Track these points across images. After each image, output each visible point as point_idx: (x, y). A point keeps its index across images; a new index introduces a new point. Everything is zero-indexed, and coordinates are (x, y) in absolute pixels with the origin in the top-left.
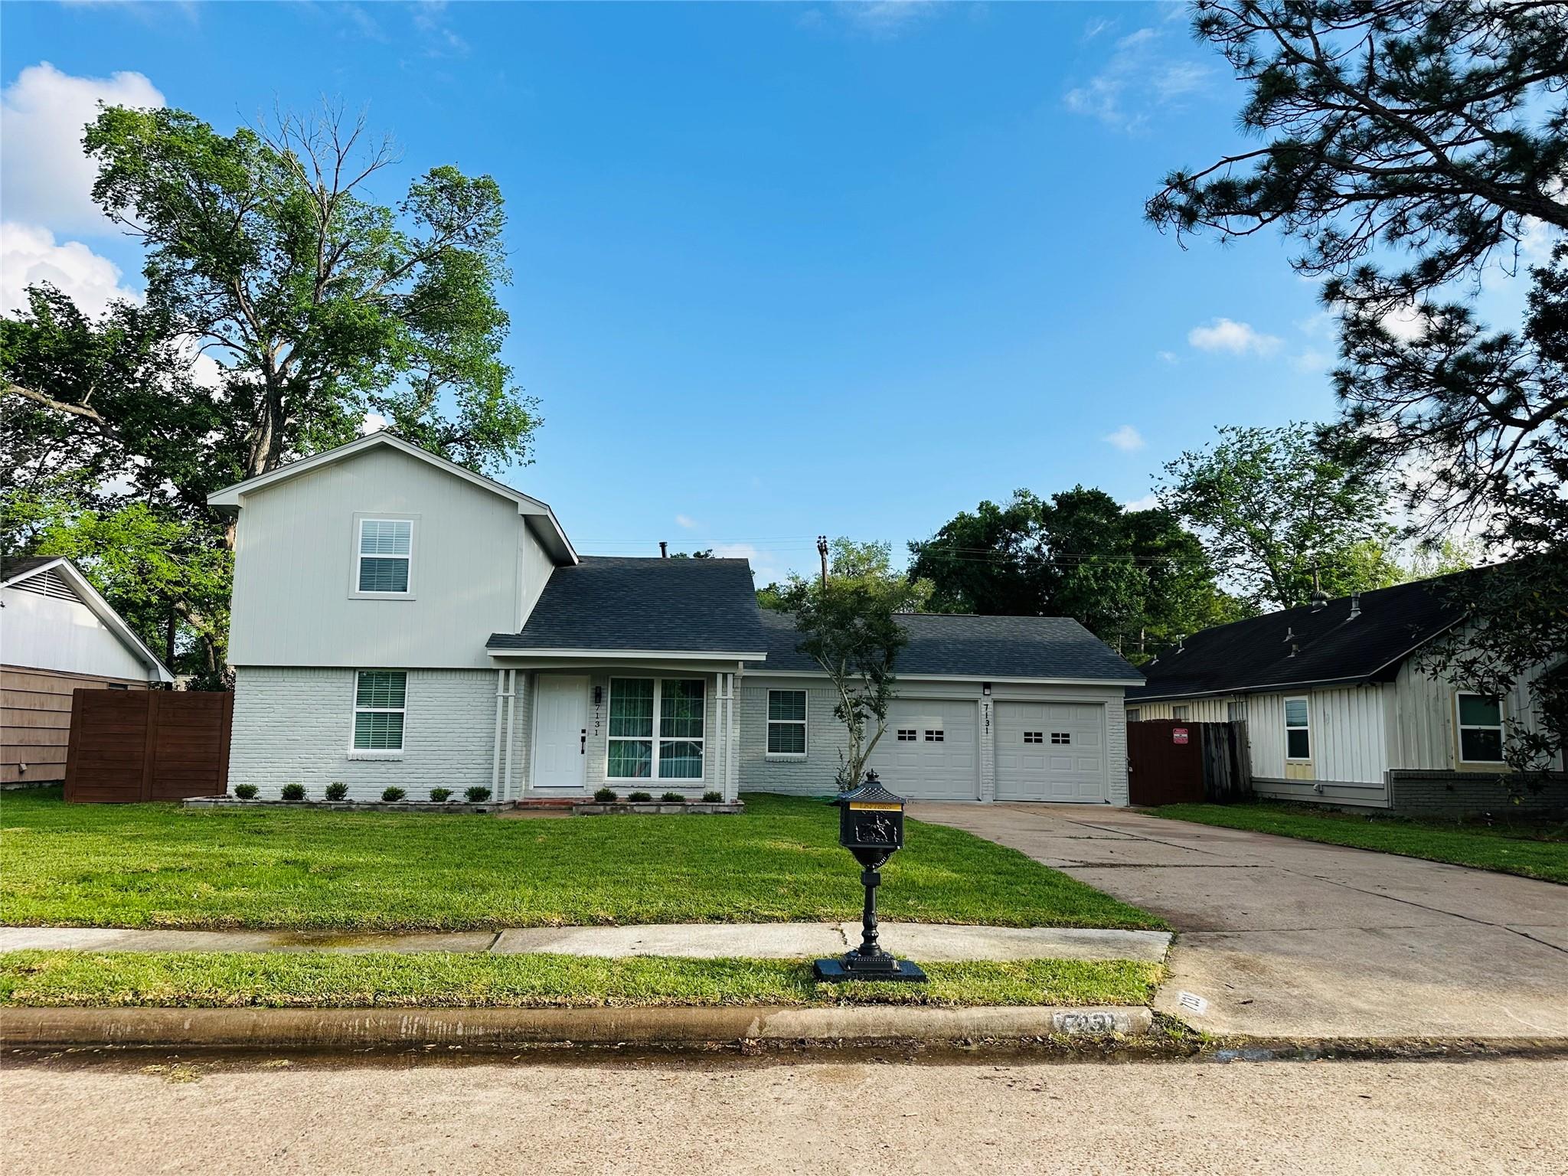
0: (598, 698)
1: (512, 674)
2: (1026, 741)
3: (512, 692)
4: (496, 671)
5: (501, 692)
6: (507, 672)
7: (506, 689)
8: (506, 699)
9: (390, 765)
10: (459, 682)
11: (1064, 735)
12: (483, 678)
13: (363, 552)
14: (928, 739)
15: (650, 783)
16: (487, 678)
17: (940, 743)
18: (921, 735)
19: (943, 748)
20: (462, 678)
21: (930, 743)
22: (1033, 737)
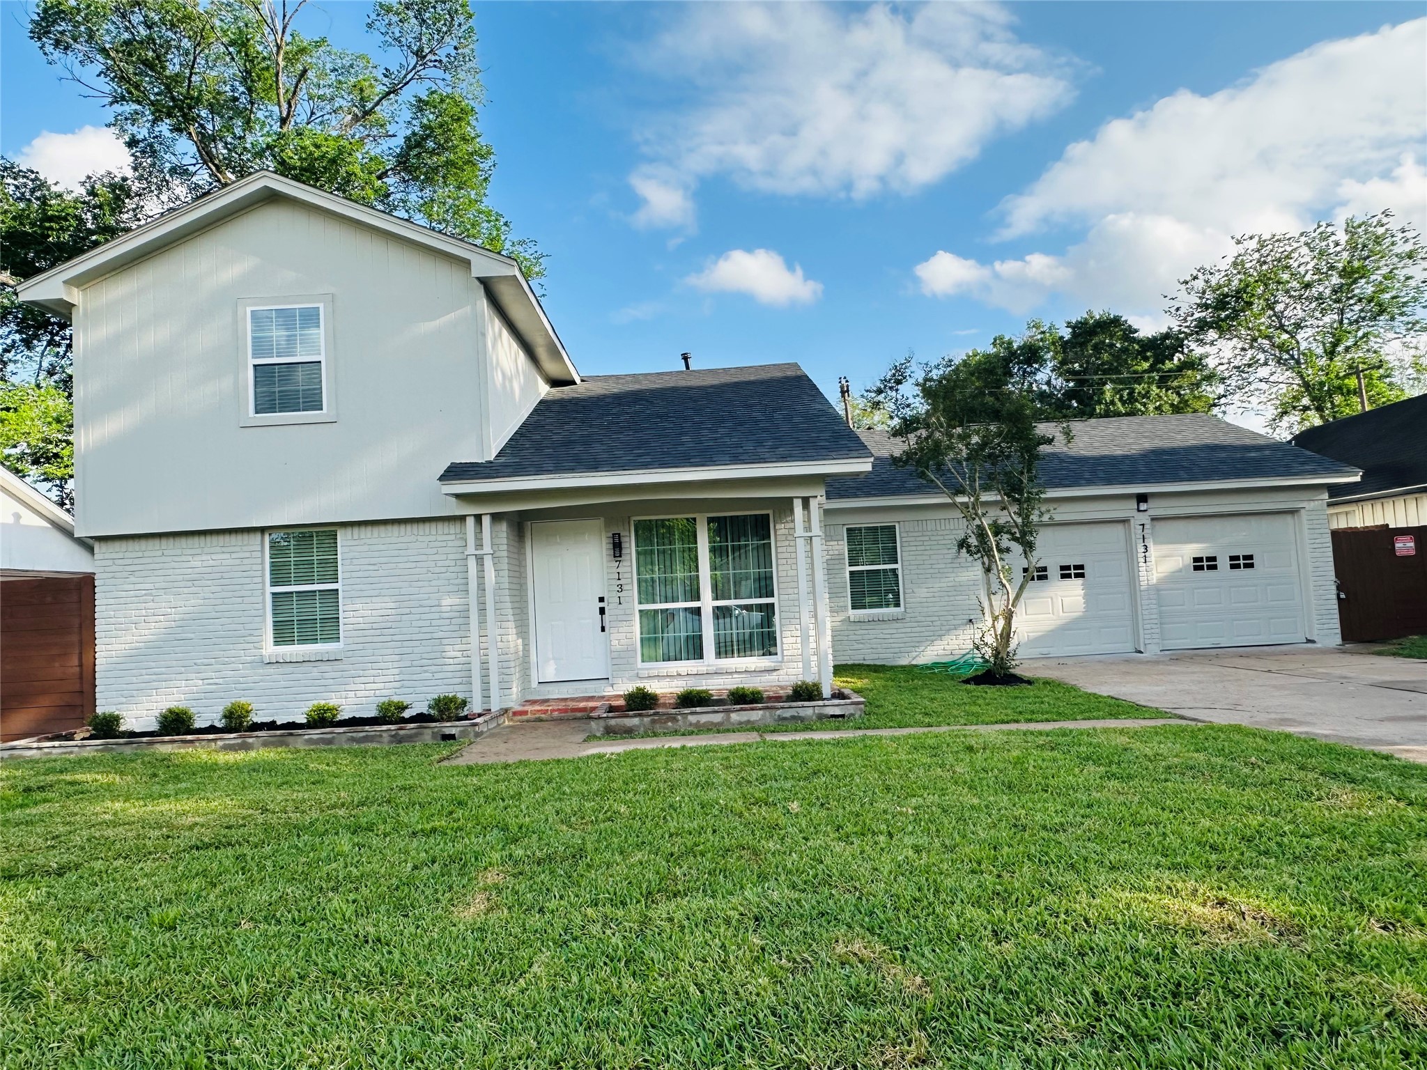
0: (617, 548)
1: (486, 521)
2: (1196, 568)
3: (487, 549)
4: (462, 518)
5: (471, 549)
6: (478, 518)
7: (479, 545)
8: (480, 560)
9: (324, 667)
10: (413, 538)
11: (1246, 557)
12: (446, 531)
13: (255, 356)
14: (1064, 576)
15: (704, 669)
16: (452, 531)
17: (1080, 581)
18: (1054, 572)
19: (1085, 587)
20: (416, 533)
21: (1067, 582)
22: (1205, 563)
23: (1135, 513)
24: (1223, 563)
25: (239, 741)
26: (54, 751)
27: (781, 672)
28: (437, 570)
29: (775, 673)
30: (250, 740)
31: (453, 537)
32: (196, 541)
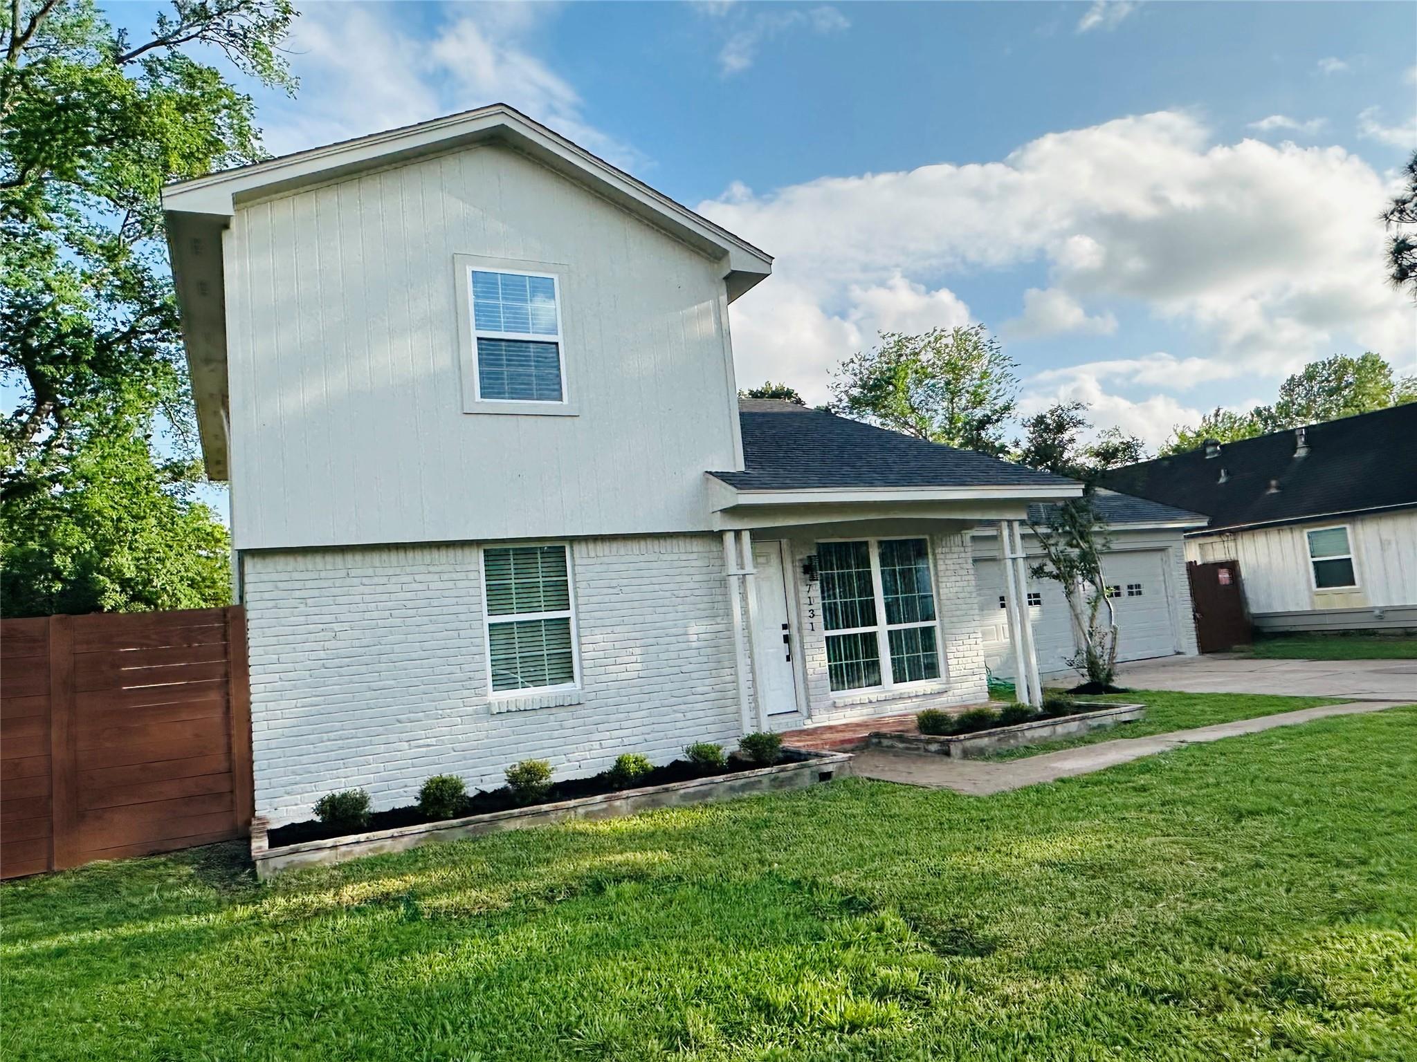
1: (746, 537)
3: (750, 566)
4: (718, 536)
5: (733, 569)
6: (738, 533)
7: (741, 563)
9: (562, 713)
10: (653, 557)
11: (1137, 586)
12: (689, 549)
13: (478, 327)
15: (882, 697)
16: (695, 549)
20: (657, 550)
24: (1125, 591)
25: (604, 806)
26: (357, 849)
27: (950, 693)
28: (682, 593)
29: (945, 695)
30: (618, 803)
31: (694, 556)
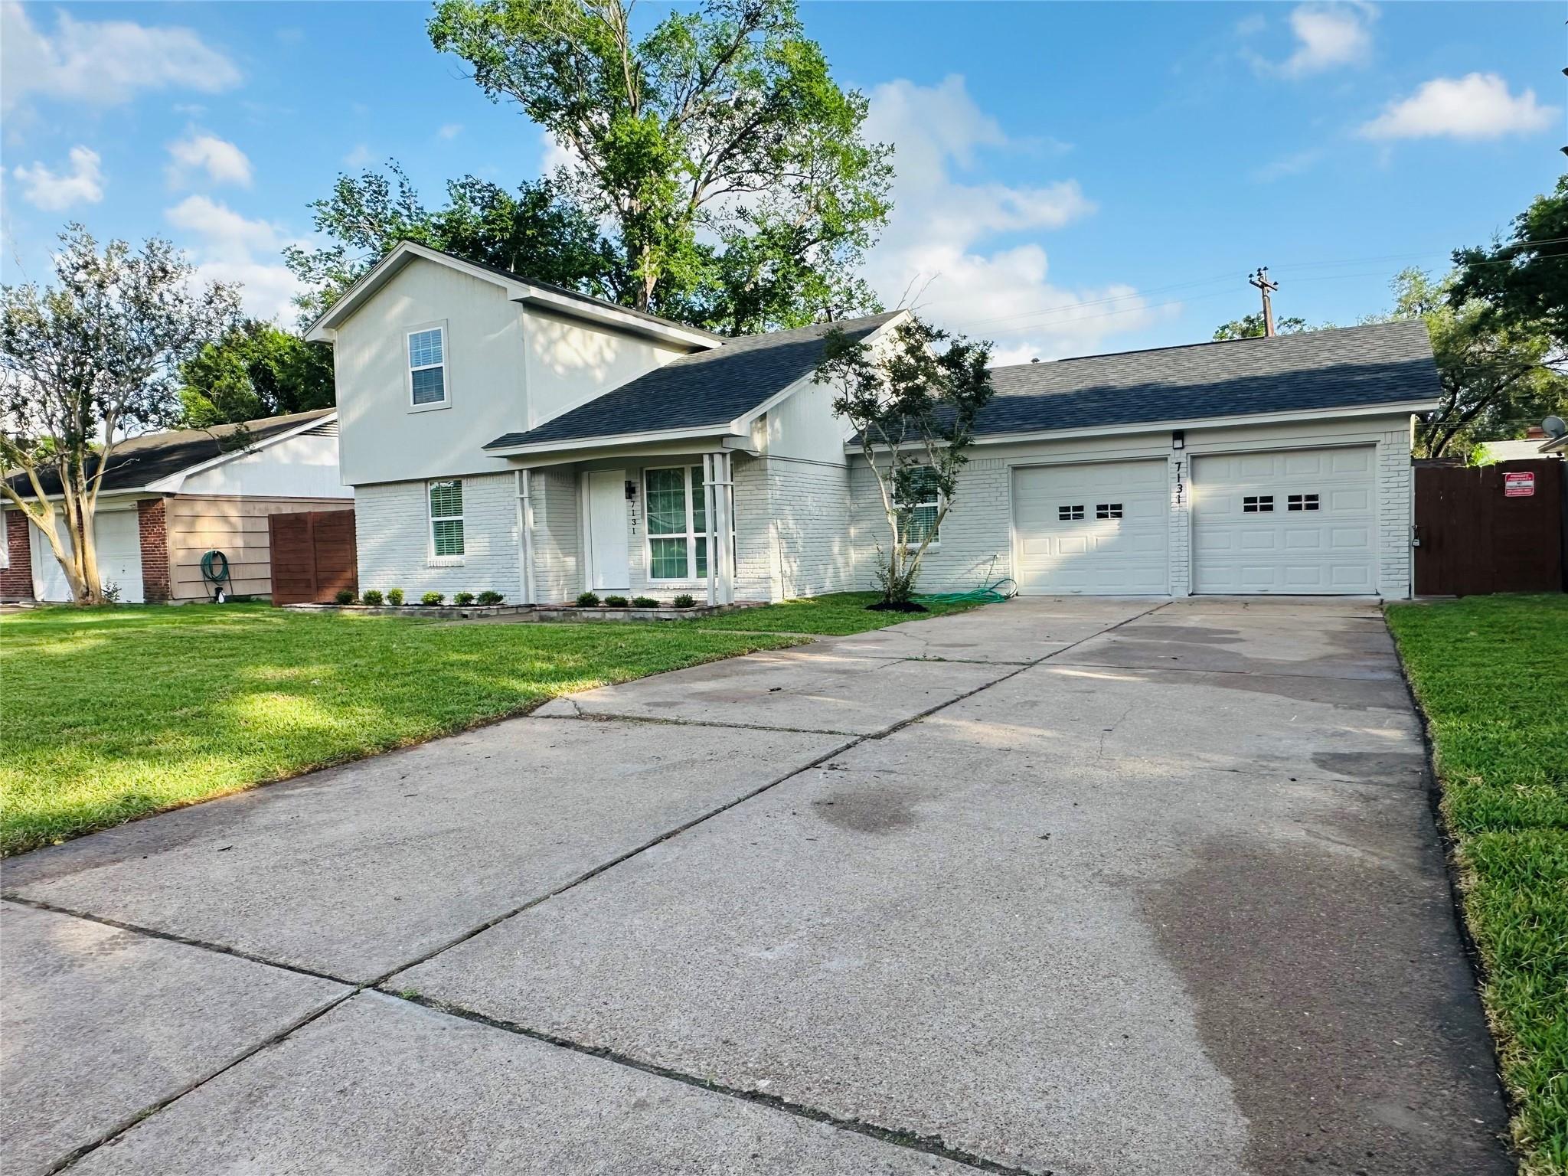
0: (630, 492)
1: (525, 475)
2: (1248, 509)
3: (526, 493)
4: (512, 472)
5: (518, 494)
6: (520, 472)
8: (522, 501)
9: (456, 570)
11: (1309, 498)
14: (1100, 516)
17: (1117, 520)
18: (1090, 511)
19: (1121, 526)
21: (1103, 521)
22: (1258, 504)
23: (1170, 451)
24: (1281, 503)
32: (383, 489)
